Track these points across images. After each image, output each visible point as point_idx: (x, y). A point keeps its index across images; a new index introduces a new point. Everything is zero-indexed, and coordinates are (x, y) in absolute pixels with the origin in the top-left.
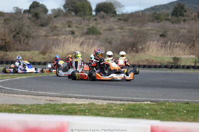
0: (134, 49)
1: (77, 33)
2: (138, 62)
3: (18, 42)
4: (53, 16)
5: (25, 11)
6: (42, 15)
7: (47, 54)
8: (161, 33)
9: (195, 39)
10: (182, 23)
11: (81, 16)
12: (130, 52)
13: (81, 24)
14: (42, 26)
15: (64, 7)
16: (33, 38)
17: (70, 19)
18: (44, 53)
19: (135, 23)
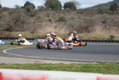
0: (87, 30)
1: (52, 21)
2: (89, 38)
3: (17, 26)
4: (38, 10)
5: (22, 7)
6: (31, 10)
7: (35, 33)
8: (103, 21)
10: (116, 15)
11: (55, 11)
12: (84, 32)
13: (55, 15)
14: (32, 16)
15: (45, 5)
16: (27, 23)
17: (49, 12)
18: (33, 33)
19: (87, 15)
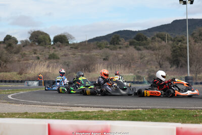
1: (41, 58)
2: (92, 79)
4: (22, 46)
6: (14, 45)
7: (23, 74)
8: (104, 58)
9: (131, 61)
10: (118, 49)
11: (43, 46)
13: (43, 51)
14: (15, 53)
15: (30, 38)
16: (11, 62)
17: (35, 48)
18: (20, 73)
19: (84, 51)
